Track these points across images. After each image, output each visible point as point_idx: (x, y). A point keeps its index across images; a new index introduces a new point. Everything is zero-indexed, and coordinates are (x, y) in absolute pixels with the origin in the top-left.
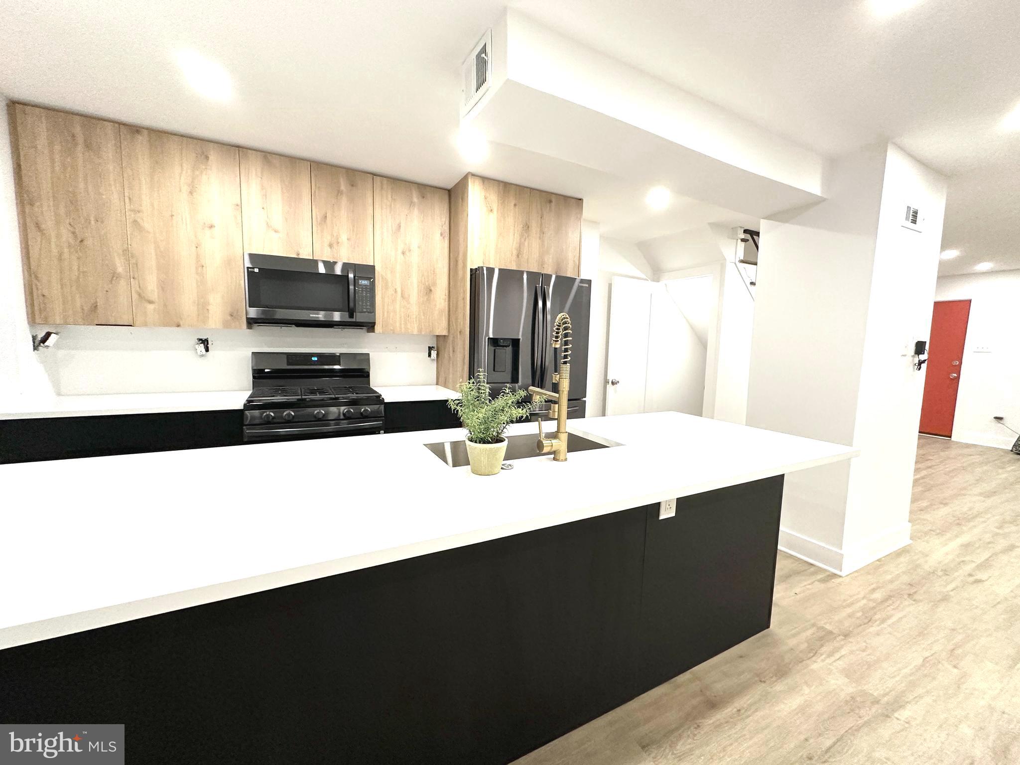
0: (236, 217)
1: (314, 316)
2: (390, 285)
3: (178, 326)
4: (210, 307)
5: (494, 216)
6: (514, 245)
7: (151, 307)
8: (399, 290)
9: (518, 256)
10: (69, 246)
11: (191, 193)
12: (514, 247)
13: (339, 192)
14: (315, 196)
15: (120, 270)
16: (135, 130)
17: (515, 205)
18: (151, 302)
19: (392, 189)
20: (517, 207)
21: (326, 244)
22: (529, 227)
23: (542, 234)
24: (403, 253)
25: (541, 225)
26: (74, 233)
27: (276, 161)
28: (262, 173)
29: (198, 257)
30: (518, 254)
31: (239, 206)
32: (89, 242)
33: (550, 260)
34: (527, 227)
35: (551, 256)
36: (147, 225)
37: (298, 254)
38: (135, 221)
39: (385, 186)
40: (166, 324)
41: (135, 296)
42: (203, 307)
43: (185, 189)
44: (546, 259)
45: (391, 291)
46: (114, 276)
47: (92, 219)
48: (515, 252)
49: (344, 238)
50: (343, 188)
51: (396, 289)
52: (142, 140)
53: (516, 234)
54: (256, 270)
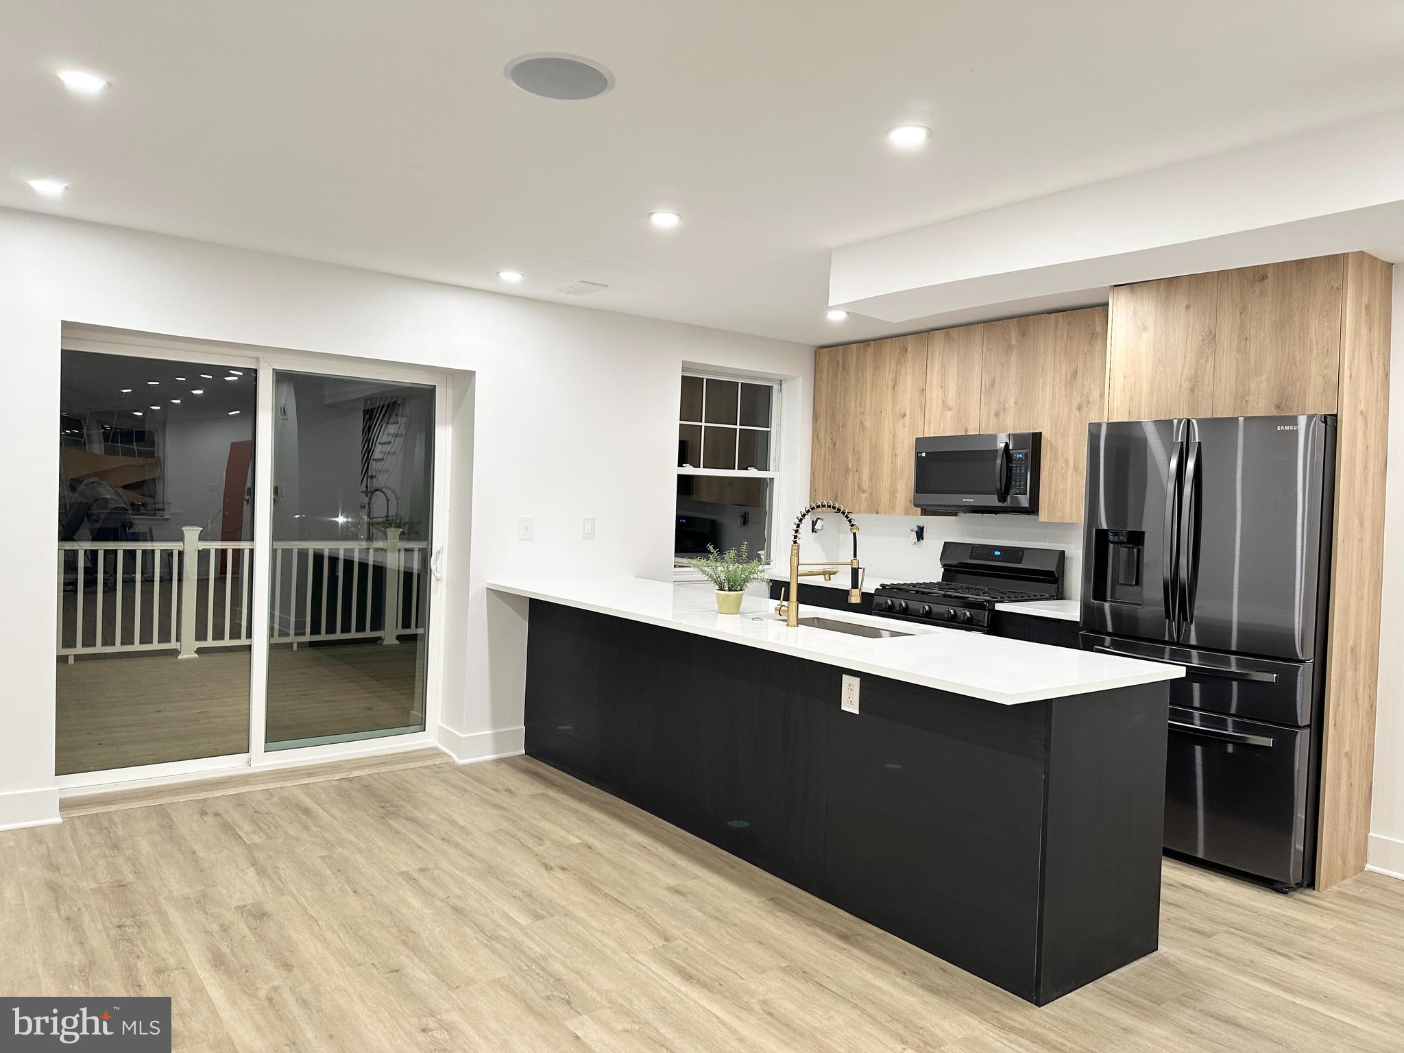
0: (921, 405)
1: (967, 500)
2: (1060, 454)
3: (877, 513)
4: (898, 495)
5: (1147, 337)
6: (1185, 374)
7: (863, 496)
8: (1071, 462)
9: (1192, 390)
10: (829, 447)
11: (894, 387)
12: (1184, 377)
13: (1009, 347)
14: (985, 361)
15: (850, 466)
16: (866, 342)
17: (1188, 307)
18: (864, 492)
19: (1069, 324)
20: (1191, 308)
21: (992, 414)
22: (1215, 336)
23: (1243, 343)
24: (1079, 408)
25: (1242, 325)
26: (832, 439)
27: (954, 333)
28: (944, 349)
29: (894, 446)
30: (1194, 386)
31: (923, 391)
32: (838, 445)
33: (1263, 385)
34: (1212, 338)
35: (1264, 377)
36: (867, 425)
37: (966, 431)
38: (861, 422)
39: (1060, 323)
40: (870, 512)
41: (856, 487)
42: (893, 493)
43: (891, 384)
44: (1253, 385)
45: (1061, 463)
46: (847, 470)
47: (841, 425)
48: (1186, 385)
49: (1011, 402)
50: (1014, 342)
51: (1067, 460)
52: (870, 350)
53: (1188, 355)
54: (924, 455)
